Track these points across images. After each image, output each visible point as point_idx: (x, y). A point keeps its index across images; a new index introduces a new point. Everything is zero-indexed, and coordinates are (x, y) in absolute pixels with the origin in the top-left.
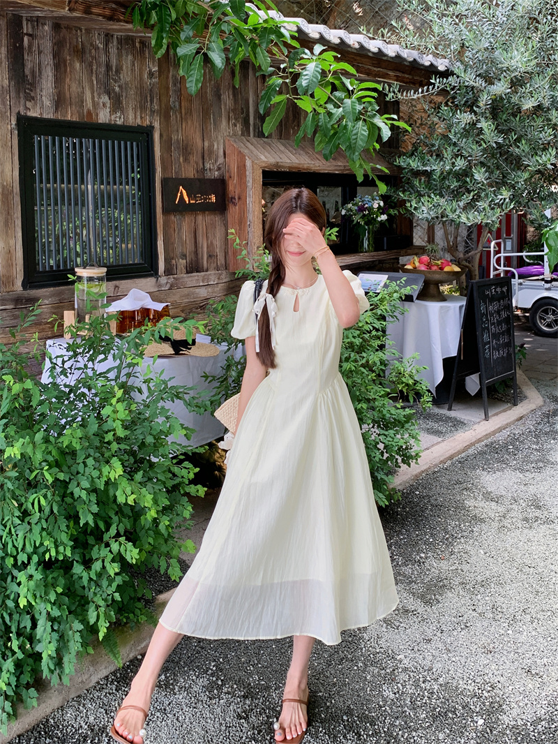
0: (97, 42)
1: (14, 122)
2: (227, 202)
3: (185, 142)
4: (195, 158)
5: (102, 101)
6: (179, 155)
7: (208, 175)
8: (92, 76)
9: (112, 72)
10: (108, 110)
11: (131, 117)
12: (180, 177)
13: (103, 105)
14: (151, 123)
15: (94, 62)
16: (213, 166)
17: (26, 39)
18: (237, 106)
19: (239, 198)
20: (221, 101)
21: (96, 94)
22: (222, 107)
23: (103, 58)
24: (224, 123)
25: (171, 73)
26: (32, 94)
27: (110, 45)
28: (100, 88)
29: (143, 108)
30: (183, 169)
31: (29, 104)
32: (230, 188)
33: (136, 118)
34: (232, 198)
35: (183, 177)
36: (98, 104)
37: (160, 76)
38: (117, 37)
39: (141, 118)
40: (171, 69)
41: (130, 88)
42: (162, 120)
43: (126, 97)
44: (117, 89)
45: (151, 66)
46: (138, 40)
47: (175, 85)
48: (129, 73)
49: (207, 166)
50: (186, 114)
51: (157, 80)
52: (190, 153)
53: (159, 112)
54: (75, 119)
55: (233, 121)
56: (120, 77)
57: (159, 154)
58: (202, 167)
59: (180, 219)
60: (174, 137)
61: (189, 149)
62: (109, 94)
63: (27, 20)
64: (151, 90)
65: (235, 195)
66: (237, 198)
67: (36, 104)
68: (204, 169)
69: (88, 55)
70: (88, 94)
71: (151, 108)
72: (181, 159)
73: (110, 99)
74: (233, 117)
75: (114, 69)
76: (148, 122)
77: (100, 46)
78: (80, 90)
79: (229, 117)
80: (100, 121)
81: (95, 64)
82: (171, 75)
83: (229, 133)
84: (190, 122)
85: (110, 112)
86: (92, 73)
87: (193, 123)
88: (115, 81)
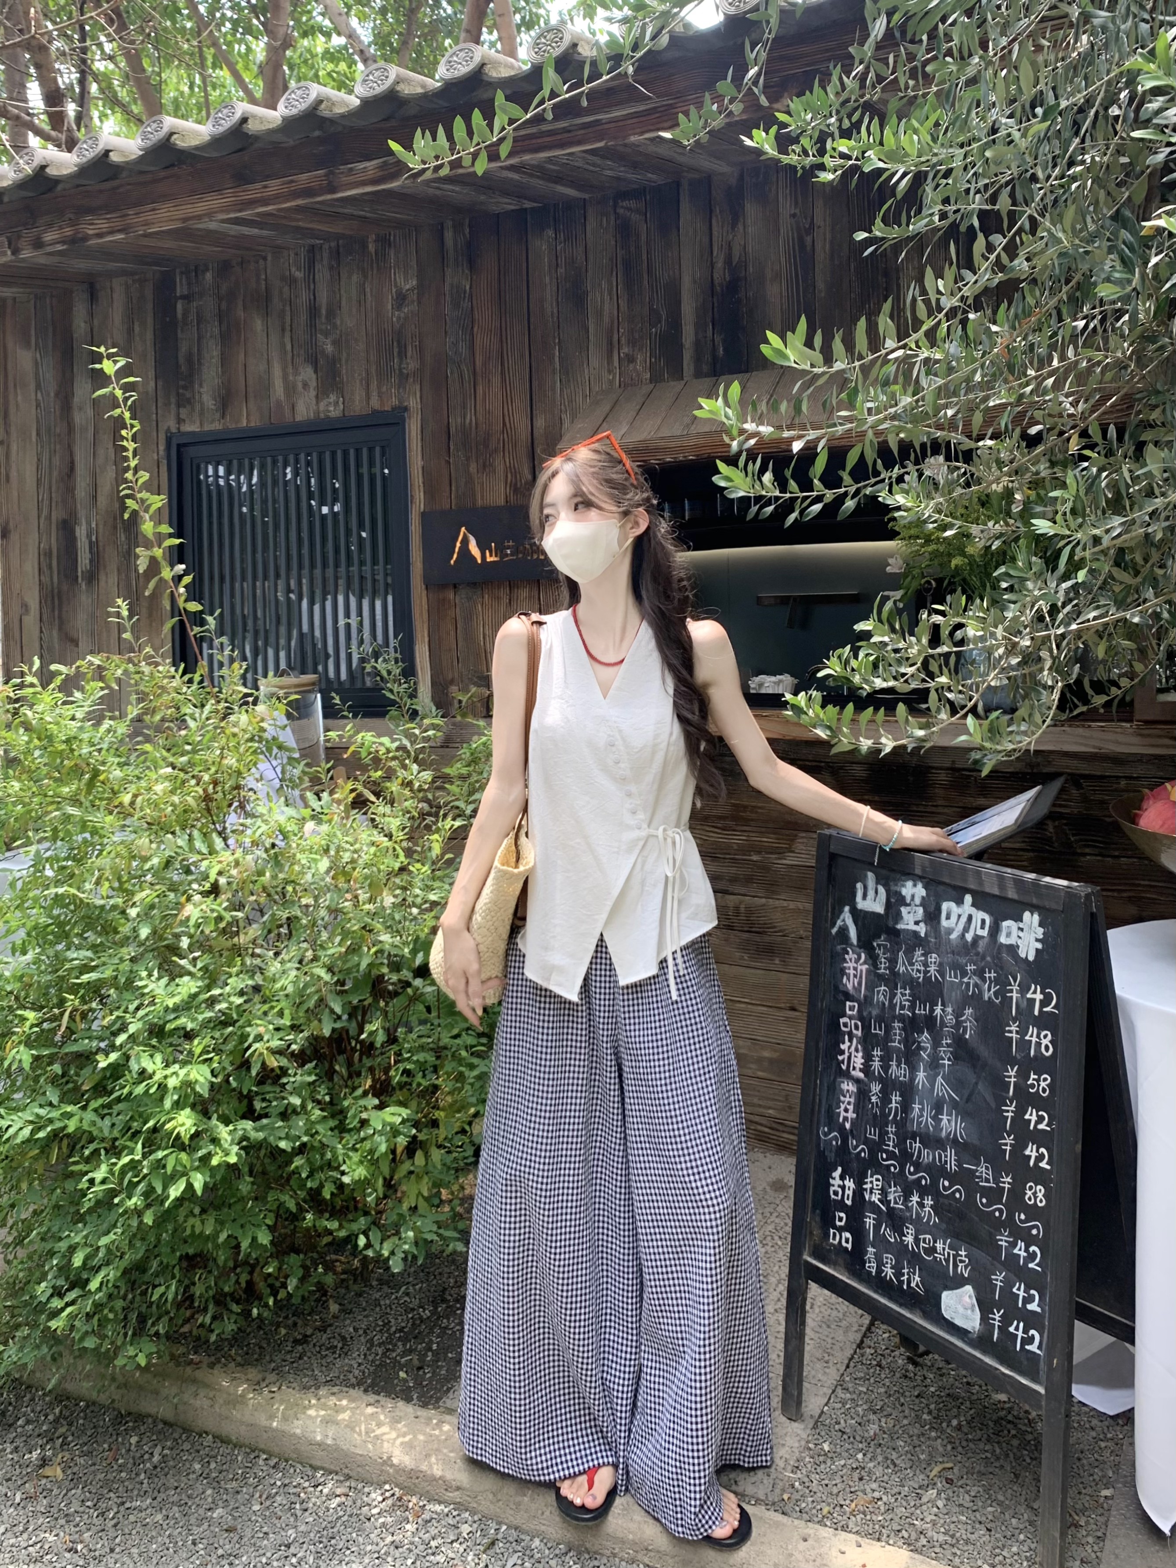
0: (293, 269)
1: (162, 448)
4: (510, 459)
6: (468, 459)
8: (283, 336)
9: (320, 317)
10: (313, 393)
11: (358, 399)
12: (469, 506)
13: (303, 387)
14: (400, 401)
15: (287, 308)
17: (179, 306)
21: (290, 370)
23: (304, 297)
24: (595, 359)
26: (188, 395)
27: (318, 266)
28: (298, 355)
29: (382, 374)
30: (478, 488)
31: (184, 412)
33: (367, 396)
35: (479, 503)
36: (294, 387)
37: (421, 297)
39: (381, 395)
40: (449, 272)
41: (356, 340)
42: (425, 388)
43: (348, 360)
44: (329, 348)
45: (400, 280)
46: (372, 239)
48: (354, 309)
51: (414, 307)
52: (496, 450)
53: (421, 373)
54: (255, 422)
55: (625, 350)
56: (335, 326)
57: (420, 463)
59: (469, 599)
60: (455, 422)
61: (493, 441)
62: (314, 361)
63: (182, 273)
64: (400, 332)
67: (193, 410)
69: (276, 300)
70: (277, 372)
71: (400, 370)
72: (473, 467)
73: (316, 372)
74: (623, 340)
75: (324, 312)
76: (394, 402)
77: (299, 275)
78: (262, 367)
79: (610, 343)
80: (298, 418)
81: (288, 313)
82: (447, 288)
83: (611, 382)
84: (496, 380)
85: (317, 397)
86: (283, 330)
87: (503, 380)
88: (326, 334)
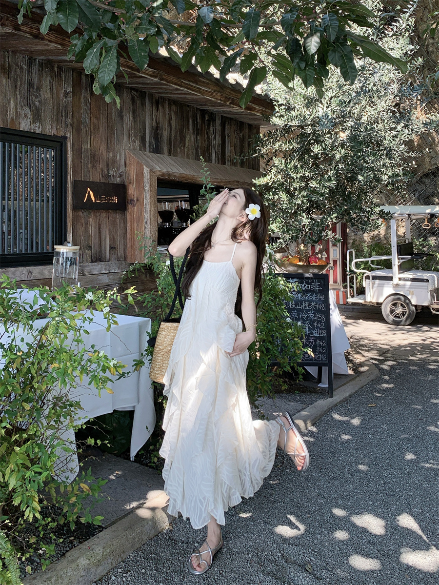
0: (22, 63)
2: (126, 203)
3: (93, 151)
4: (101, 165)
5: (24, 112)
6: (88, 162)
7: (112, 180)
8: (16, 91)
9: (33, 89)
10: (29, 120)
11: (48, 128)
13: (25, 116)
15: (19, 79)
16: (116, 173)
18: (136, 126)
19: (137, 200)
20: (123, 121)
21: (19, 107)
22: (124, 126)
23: (26, 78)
25: (82, 95)
27: (33, 67)
28: (23, 101)
29: (58, 121)
30: (91, 174)
32: (130, 191)
33: (52, 128)
34: (131, 200)
35: (91, 180)
36: (20, 115)
37: (73, 96)
38: (39, 62)
39: (57, 129)
40: (83, 91)
42: (74, 132)
44: (37, 103)
47: (86, 105)
48: (48, 91)
49: (111, 173)
50: (94, 129)
51: (71, 99)
52: (97, 161)
53: (72, 125)
54: (1, 125)
55: (133, 138)
56: (40, 94)
57: (71, 159)
58: (107, 173)
59: (87, 215)
60: (84, 147)
61: (96, 158)
62: (30, 107)
65: (134, 198)
66: (135, 199)
68: (108, 176)
69: (13, 73)
70: (12, 105)
71: (65, 121)
72: (90, 165)
73: (30, 111)
74: (133, 135)
75: (35, 87)
76: (62, 133)
77: (25, 67)
78: (5, 101)
79: (129, 135)
80: (21, 129)
83: (130, 147)
84: (97, 136)
86: (16, 88)
87: (100, 137)
88: (36, 97)
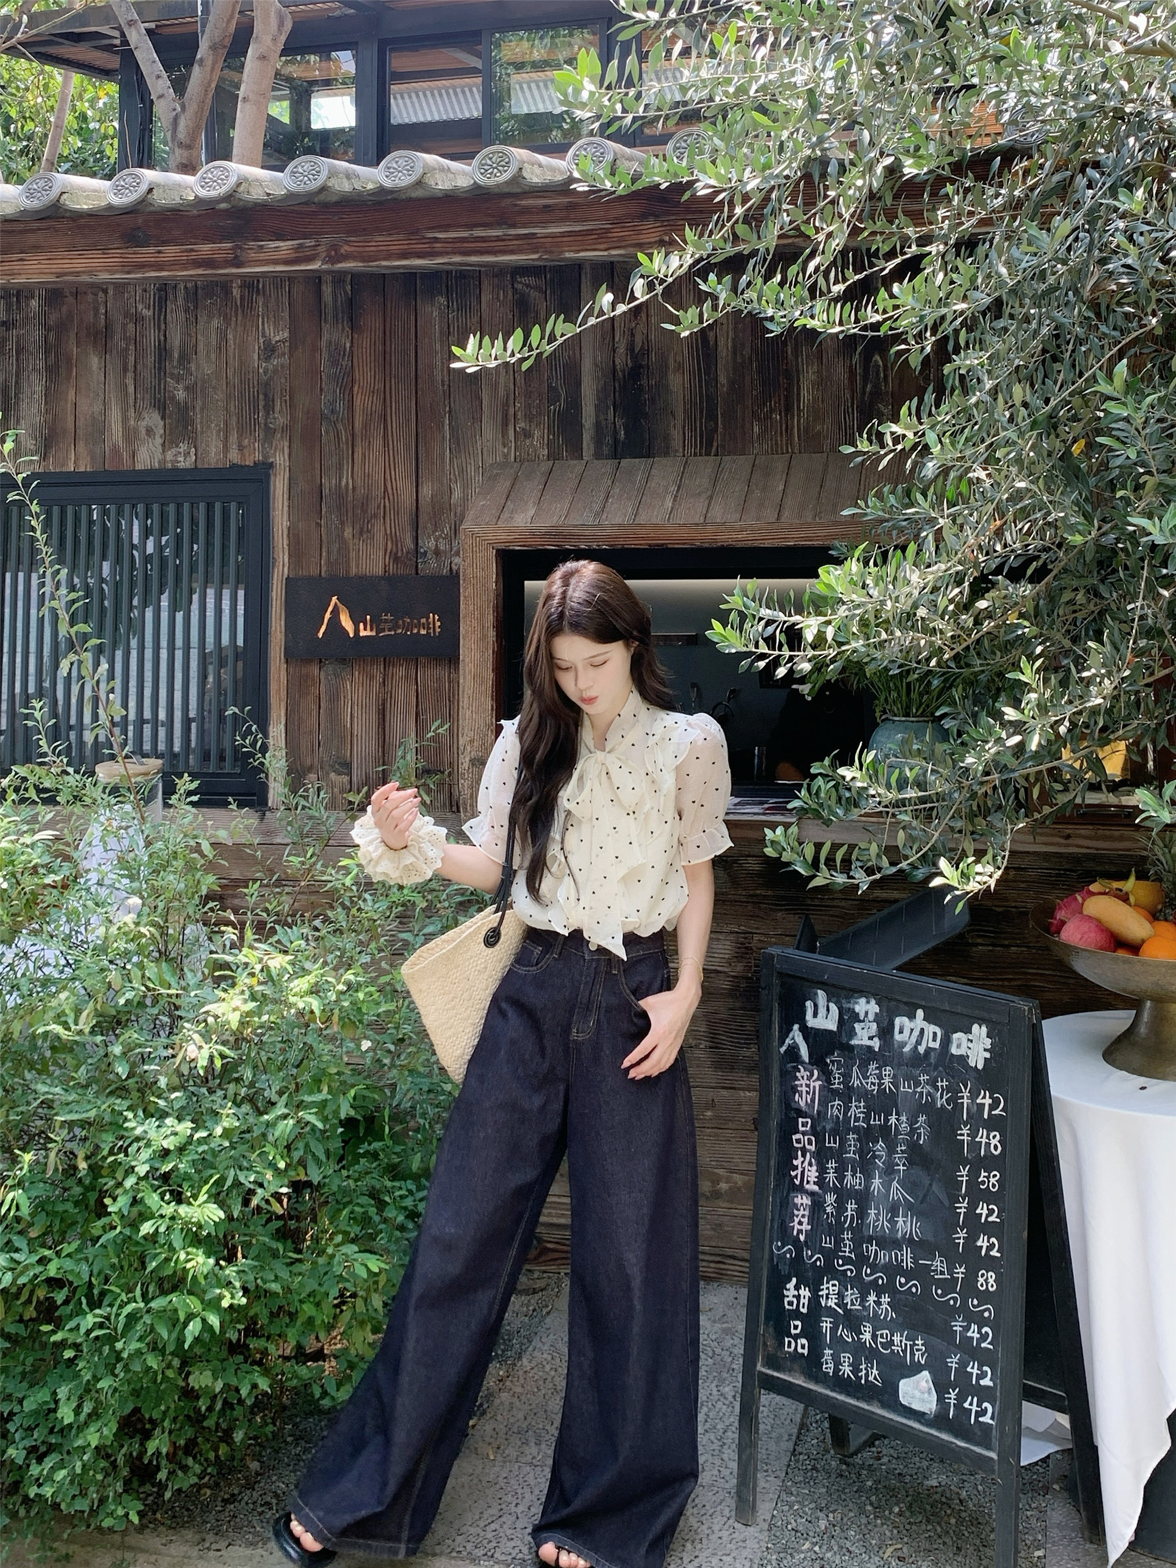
0: (140, 307)
3: (359, 493)
4: (391, 527)
5: (144, 423)
6: (342, 523)
7: (430, 568)
8: (125, 377)
9: (171, 361)
10: (159, 441)
11: (213, 450)
12: (342, 573)
13: (148, 432)
14: (265, 457)
15: (132, 347)
21: (131, 413)
23: (152, 336)
24: (489, 431)
25: (324, 339)
27: (170, 306)
28: (143, 398)
29: (245, 427)
30: (353, 554)
33: (226, 448)
35: (354, 571)
36: (136, 431)
37: (293, 349)
38: (186, 287)
39: (241, 448)
40: (326, 328)
41: (214, 388)
42: (294, 447)
43: (202, 409)
44: (181, 394)
45: (270, 330)
46: (236, 285)
47: (335, 363)
48: (213, 356)
49: (428, 544)
50: (365, 426)
51: (285, 359)
52: (375, 516)
53: (288, 430)
54: (85, 467)
55: (521, 424)
56: (188, 369)
57: (286, 524)
58: (412, 546)
59: (336, 675)
60: (329, 483)
61: (372, 506)
62: (161, 406)
64: (267, 384)
68: (417, 554)
69: (117, 337)
70: (115, 415)
71: (266, 424)
72: (348, 533)
73: (163, 418)
74: (519, 415)
75: (176, 355)
76: (258, 457)
77: (148, 313)
78: (97, 408)
79: (506, 416)
80: (139, 467)
81: (132, 352)
82: (324, 343)
83: (506, 456)
84: (378, 443)
85: (163, 445)
86: (125, 370)
87: (386, 444)
88: (178, 379)
